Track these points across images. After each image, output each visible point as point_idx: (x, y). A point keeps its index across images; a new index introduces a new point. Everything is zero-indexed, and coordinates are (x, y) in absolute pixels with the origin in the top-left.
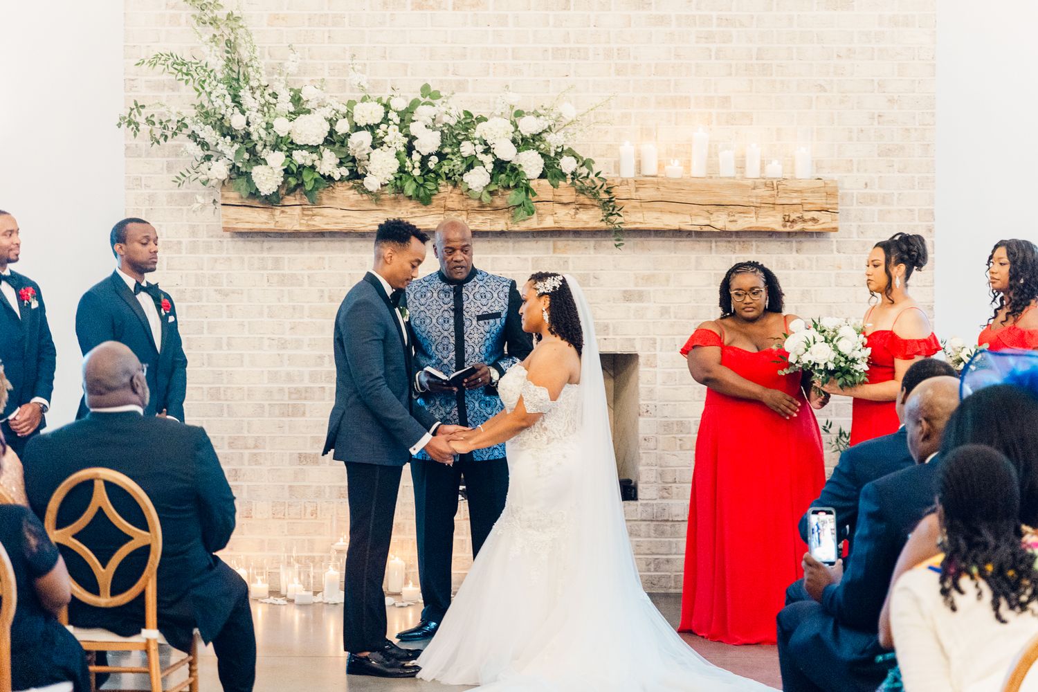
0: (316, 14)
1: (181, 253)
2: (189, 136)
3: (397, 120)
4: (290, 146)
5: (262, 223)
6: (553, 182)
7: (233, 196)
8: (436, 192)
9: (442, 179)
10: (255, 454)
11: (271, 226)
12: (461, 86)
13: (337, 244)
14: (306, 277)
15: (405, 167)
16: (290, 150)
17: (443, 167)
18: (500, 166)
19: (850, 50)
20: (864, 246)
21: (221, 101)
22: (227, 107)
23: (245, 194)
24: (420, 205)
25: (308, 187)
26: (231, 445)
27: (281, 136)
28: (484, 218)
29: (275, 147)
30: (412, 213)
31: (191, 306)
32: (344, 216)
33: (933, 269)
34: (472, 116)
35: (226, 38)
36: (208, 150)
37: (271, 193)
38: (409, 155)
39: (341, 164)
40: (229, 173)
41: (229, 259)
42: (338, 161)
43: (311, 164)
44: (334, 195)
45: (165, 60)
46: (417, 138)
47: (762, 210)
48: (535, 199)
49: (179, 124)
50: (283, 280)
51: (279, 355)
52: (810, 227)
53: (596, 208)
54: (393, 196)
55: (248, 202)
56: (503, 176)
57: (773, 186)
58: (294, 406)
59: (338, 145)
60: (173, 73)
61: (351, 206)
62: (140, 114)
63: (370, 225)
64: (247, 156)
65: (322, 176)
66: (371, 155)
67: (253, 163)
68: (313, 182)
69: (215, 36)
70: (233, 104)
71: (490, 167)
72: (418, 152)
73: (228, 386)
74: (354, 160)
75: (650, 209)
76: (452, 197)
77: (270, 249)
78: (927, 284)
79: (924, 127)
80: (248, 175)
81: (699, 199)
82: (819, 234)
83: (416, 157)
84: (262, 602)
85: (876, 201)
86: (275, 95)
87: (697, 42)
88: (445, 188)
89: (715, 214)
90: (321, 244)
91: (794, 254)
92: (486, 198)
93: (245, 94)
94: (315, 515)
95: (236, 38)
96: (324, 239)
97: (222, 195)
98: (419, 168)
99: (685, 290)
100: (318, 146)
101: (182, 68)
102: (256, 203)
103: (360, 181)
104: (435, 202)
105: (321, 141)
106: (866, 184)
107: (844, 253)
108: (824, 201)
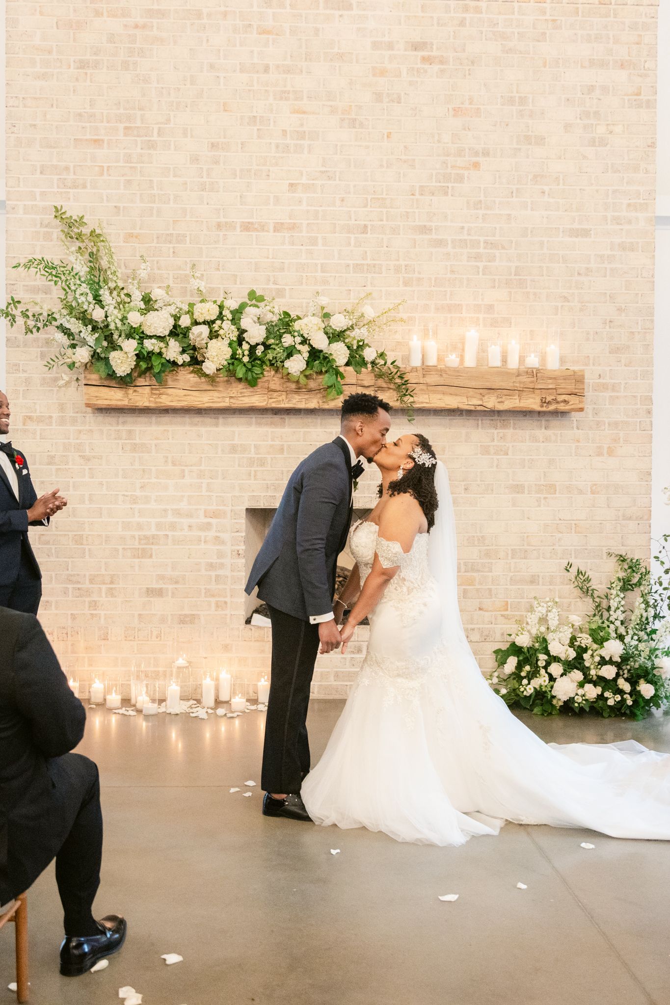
0: (163, 234)
1: (51, 425)
2: (57, 327)
3: (230, 317)
4: (142, 335)
5: (116, 400)
6: (357, 369)
7: (94, 378)
8: (261, 376)
9: (267, 366)
10: (111, 589)
11: (125, 403)
12: (280, 293)
13: (178, 419)
14: (153, 446)
15: (237, 354)
16: (141, 339)
17: (268, 355)
18: (315, 354)
19: (588, 269)
20: (598, 425)
21: (83, 298)
22: (90, 303)
23: (104, 375)
24: (248, 386)
25: (156, 370)
26: (91, 581)
27: (134, 326)
28: (300, 397)
29: (129, 336)
30: (241, 393)
31: (60, 469)
32: (185, 395)
33: (651, 443)
34: (289, 316)
35: (89, 251)
36: (73, 339)
37: (126, 374)
38: (240, 345)
39: (183, 351)
40: (91, 359)
41: (91, 431)
42: (181, 349)
43: (158, 351)
44: (177, 378)
45: (38, 264)
46: (246, 331)
47: (524, 394)
48: (342, 382)
49: (50, 317)
50: (135, 448)
51: (131, 509)
52: (562, 407)
53: (391, 391)
54: (226, 379)
55: (106, 383)
56: (317, 362)
57: (534, 373)
58: (143, 549)
59: (181, 336)
60: (44, 275)
61: (191, 387)
62: (16, 308)
63: (207, 403)
64: (105, 344)
65: (167, 361)
66: (208, 344)
67: (111, 349)
68: (160, 366)
69: (80, 248)
70: (94, 302)
71: (306, 355)
72: (247, 342)
73: (90, 533)
74: (194, 348)
75: (435, 392)
76: (274, 380)
77: (124, 423)
78: (647, 455)
79: (645, 331)
80: (106, 360)
81: (473, 384)
82: (563, 413)
83: (245, 346)
84: (115, 713)
85: (607, 389)
86: (128, 295)
87: (468, 261)
88: (269, 373)
89: (486, 397)
90: (166, 419)
91: (543, 430)
92: (303, 380)
93: (105, 294)
94: (159, 638)
95: (98, 250)
96: (168, 415)
97: (85, 377)
98: (248, 355)
99: (457, 458)
100: (165, 336)
101: (52, 270)
102: (113, 383)
103: (198, 367)
104: (260, 385)
105: (167, 333)
106: (600, 375)
107: (582, 430)
108: (574, 386)
